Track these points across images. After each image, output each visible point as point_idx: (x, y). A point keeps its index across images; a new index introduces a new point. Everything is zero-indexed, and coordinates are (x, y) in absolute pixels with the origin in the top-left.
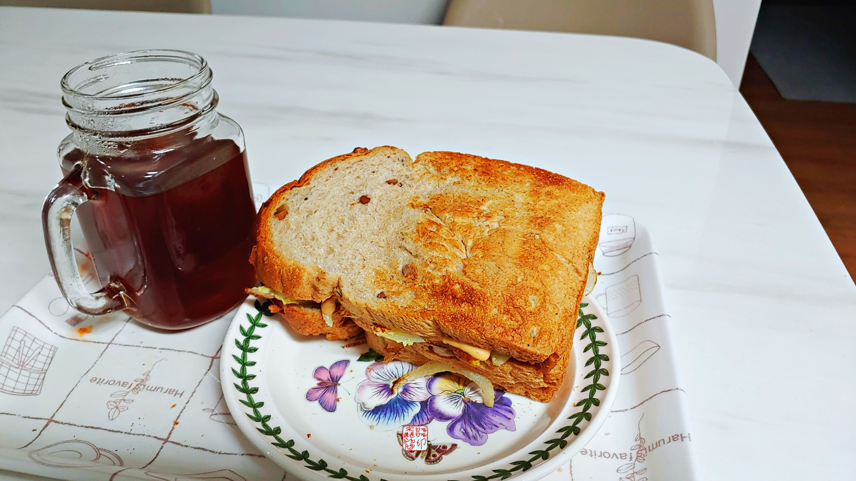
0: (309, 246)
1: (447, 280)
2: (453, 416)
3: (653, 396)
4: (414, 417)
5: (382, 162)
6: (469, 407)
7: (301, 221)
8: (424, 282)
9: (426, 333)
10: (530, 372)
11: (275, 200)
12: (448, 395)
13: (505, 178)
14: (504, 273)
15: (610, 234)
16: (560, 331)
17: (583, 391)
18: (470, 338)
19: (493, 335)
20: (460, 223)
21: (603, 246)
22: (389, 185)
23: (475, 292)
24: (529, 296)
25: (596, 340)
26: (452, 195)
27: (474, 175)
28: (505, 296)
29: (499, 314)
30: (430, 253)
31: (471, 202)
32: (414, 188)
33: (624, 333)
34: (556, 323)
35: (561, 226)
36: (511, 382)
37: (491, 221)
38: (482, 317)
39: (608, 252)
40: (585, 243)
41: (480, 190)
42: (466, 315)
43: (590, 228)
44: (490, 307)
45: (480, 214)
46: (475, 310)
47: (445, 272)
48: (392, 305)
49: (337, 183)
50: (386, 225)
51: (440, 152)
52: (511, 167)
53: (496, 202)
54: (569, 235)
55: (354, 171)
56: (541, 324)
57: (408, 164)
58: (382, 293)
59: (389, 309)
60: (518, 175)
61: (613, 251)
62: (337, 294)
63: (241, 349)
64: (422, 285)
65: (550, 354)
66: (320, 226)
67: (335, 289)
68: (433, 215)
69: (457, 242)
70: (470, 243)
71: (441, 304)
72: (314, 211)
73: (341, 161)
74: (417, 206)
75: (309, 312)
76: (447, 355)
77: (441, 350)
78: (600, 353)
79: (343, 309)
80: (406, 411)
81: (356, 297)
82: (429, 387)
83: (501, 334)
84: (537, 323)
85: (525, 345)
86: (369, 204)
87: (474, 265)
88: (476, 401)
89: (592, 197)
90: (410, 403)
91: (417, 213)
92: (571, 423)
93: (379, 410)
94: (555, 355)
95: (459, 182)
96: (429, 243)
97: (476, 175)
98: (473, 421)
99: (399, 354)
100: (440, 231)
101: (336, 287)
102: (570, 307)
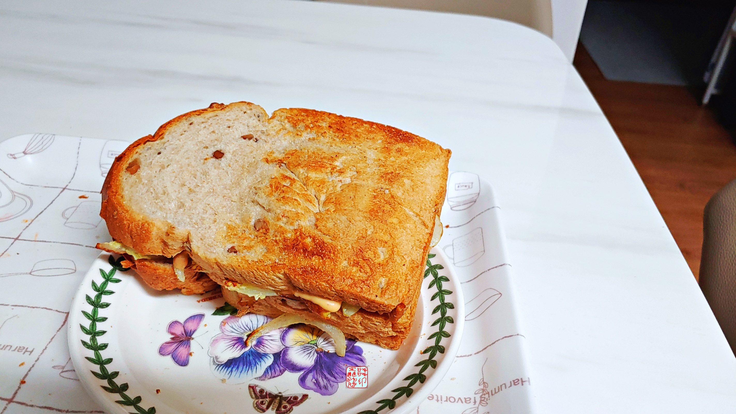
0: (160, 200)
1: (298, 234)
2: (305, 366)
3: (495, 342)
4: (267, 370)
5: (238, 117)
6: (322, 357)
7: (153, 175)
8: (276, 236)
9: (277, 287)
10: (378, 322)
11: (128, 154)
12: (302, 346)
13: (359, 135)
14: (354, 226)
15: (457, 190)
16: (407, 281)
17: (429, 339)
18: (321, 290)
19: (342, 287)
20: (314, 178)
21: (451, 201)
22: (244, 140)
23: (326, 245)
24: (378, 248)
25: (443, 289)
26: (306, 151)
27: (329, 132)
28: (355, 249)
29: (348, 266)
30: (284, 207)
31: (324, 158)
32: (270, 143)
33: (468, 281)
34: (404, 274)
35: (410, 181)
36: (361, 332)
37: (343, 176)
38: (332, 269)
39: (456, 206)
40: (431, 198)
41: (334, 146)
42: (317, 268)
43: (436, 183)
44: (340, 260)
45: (333, 170)
46: (325, 263)
47: (297, 226)
48: (242, 259)
49: (192, 137)
50: (239, 180)
51: (296, 109)
52: (364, 125)
53: (349, 158)
54: (417, 189)
55: (209, 126)
56: (389, 275)
57: (264, 119)
58: (233, 248)
59: (239, 264)
60: (371, 133)
61: (460, 205)
62: (187, 249)
63: (92, 305)
64: (274, 239)
65: (397, 304)
66: (172, 180)
67: (185, 243)
68: (287, 170)
69: (310, 196)
70: (323, 198)
71: (292, 257)
72: (167, 165)
73: (196, 116)
74: (272, 161)
75: (161, 266)
76: (300, 308)
77: (294, 303)
78: (446, 302)
79: (194, 263)
80: (259, 363)
81: (206, 252)
82: (283, 338)
83: (350, 286)
84: (385, 274)
85: (373, 296)
86: (223, 159)
87: (326, 219)
88: (328, 351)
89: (439, 154)
90: (262, 355)
91: (270, 168)
92: (417, 370)
93: (231, 363)
94: (402, 305)
95: (314, 138)
96: (282, 197)
97: (331, 132)
98: (325, 371)
99: (253, 307)
100: (293, 185)
101: (186, 242)
102: (417, 258)
